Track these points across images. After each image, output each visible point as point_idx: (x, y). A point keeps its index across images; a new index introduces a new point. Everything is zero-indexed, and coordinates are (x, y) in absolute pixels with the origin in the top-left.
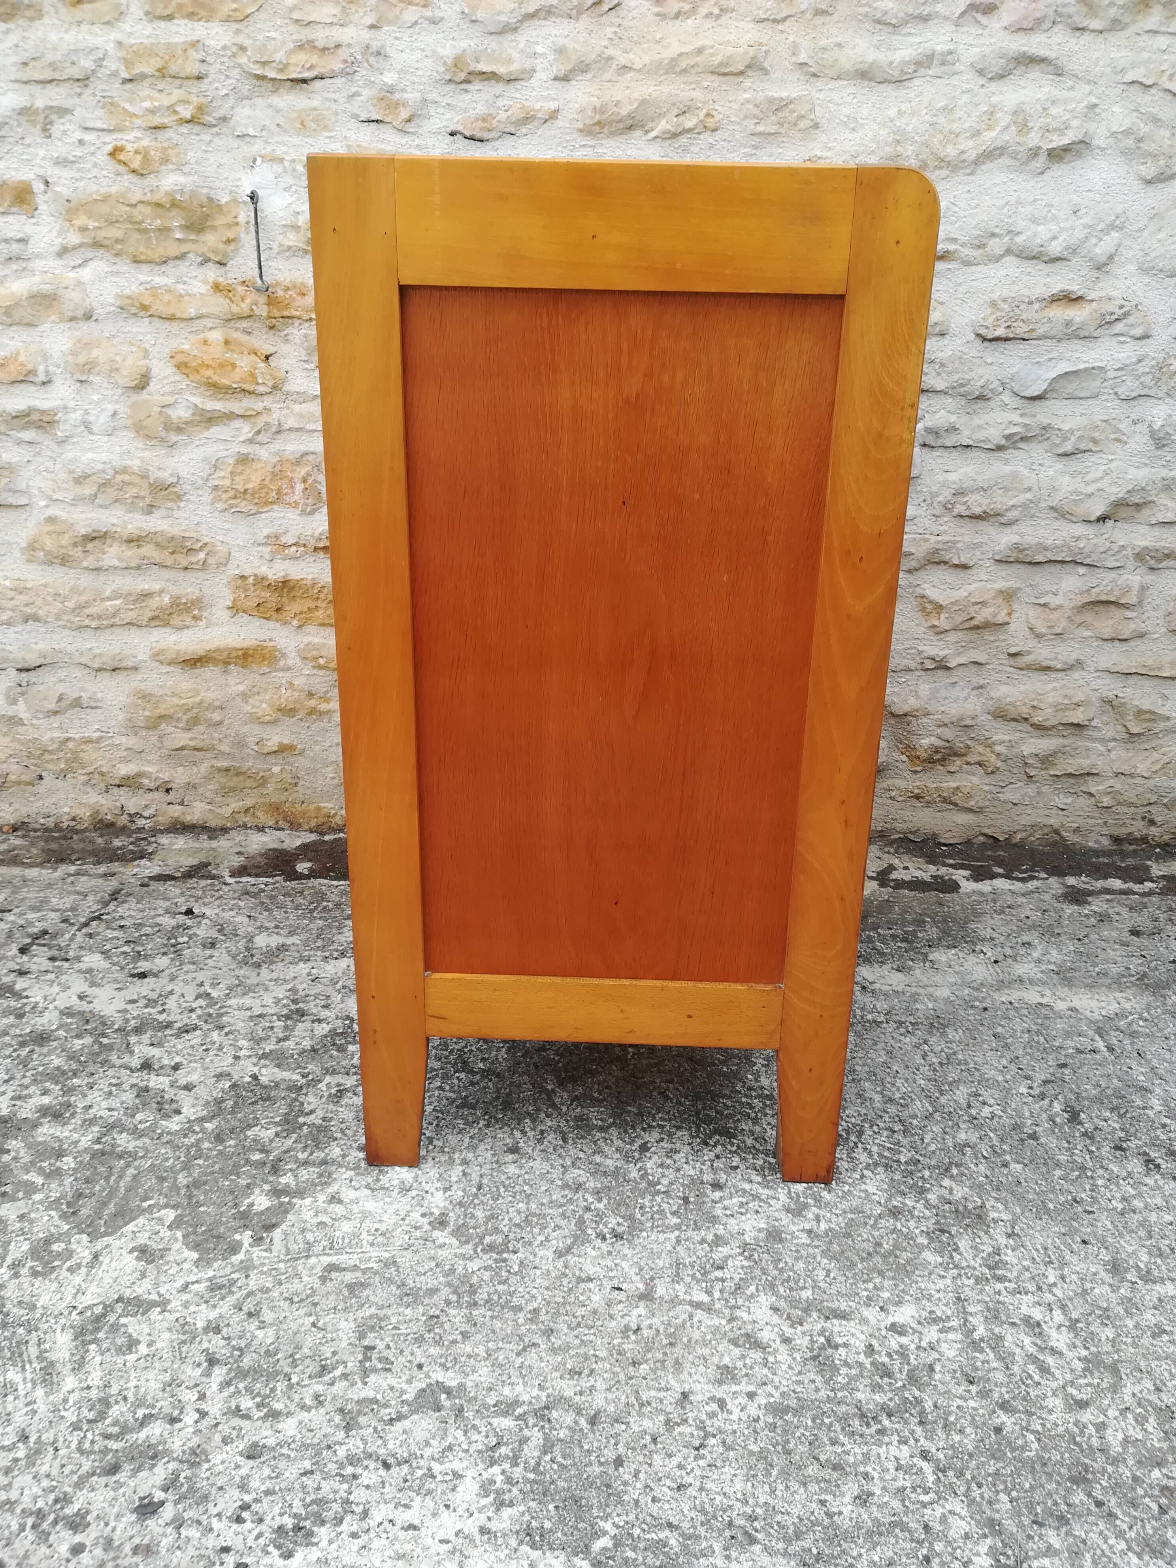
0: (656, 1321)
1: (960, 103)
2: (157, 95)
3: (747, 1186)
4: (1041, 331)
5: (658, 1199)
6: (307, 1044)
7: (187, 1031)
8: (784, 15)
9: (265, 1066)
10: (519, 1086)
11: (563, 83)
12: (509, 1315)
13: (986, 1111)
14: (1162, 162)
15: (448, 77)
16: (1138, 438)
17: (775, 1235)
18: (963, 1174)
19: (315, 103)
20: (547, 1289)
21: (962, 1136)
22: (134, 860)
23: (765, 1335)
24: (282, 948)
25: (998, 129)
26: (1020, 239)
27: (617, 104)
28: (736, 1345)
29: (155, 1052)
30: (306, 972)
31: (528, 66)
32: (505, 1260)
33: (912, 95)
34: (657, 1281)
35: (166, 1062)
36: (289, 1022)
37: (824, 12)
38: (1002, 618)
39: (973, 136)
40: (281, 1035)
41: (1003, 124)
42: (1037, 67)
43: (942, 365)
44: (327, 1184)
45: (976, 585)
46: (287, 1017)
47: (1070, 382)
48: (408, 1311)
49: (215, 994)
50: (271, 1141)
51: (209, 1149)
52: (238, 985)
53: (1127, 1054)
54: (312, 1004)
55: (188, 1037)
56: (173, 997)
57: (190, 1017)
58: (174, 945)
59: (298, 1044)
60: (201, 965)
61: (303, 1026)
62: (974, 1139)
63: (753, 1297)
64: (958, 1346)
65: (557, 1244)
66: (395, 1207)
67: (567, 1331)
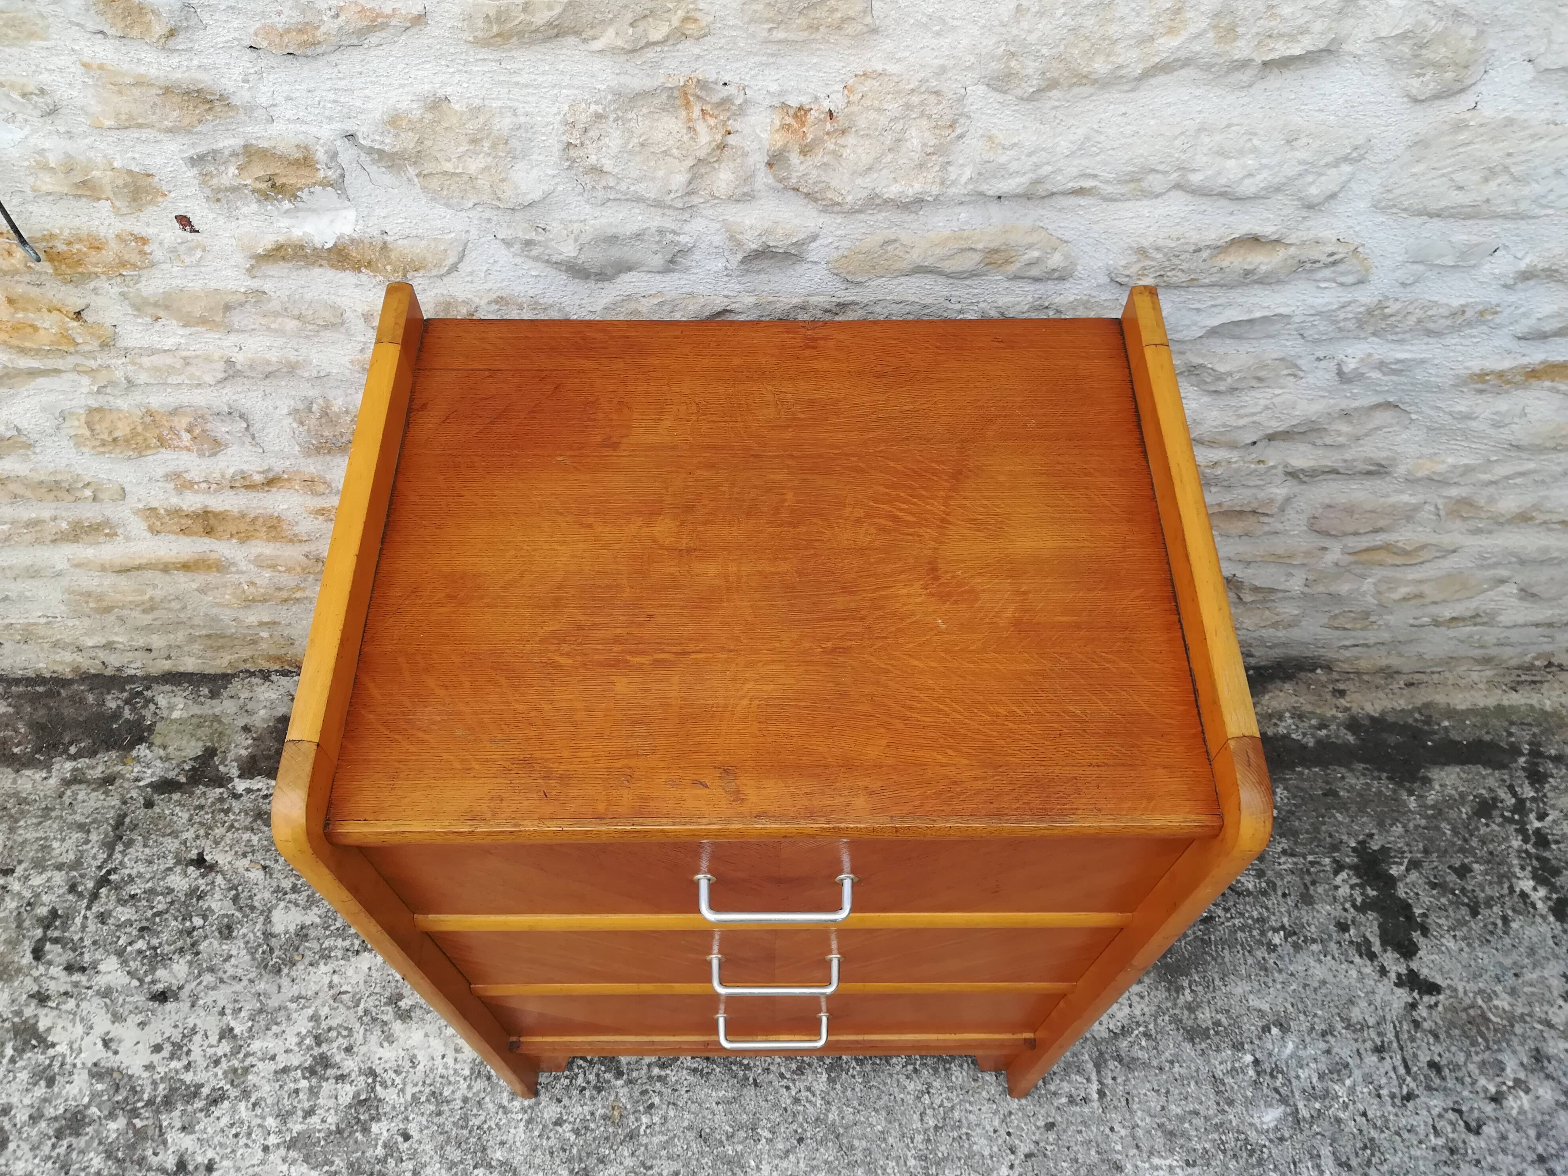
4: (1206, 280)
6: (332, 1119)
7: (215, 1102)
9: (293, 1162)
14: (1449, 75)
16: (1320, 373)
22: (132, 746)
24: (302, 933)
25: (1185, 34)
26: (1196, 176)
29: (187, 1142)
30: (326, 980)
35: (199, 1159)
36: (314, 1081)
39: (1141, 43)
40: (306, 1105)
41: (1193, 29)
46: (312, 1071)
47: (1241, 327)
49: (237, 1031)
52: (261, 1011)
53: (1116, 1102)
54: (335, 1045)
55: (217, 1111)
56: (197, 1038)
57: (216, 1075)
58: (189, 933)
59: (323, 1121)
60: (220, 974)
61: (327, 1087)
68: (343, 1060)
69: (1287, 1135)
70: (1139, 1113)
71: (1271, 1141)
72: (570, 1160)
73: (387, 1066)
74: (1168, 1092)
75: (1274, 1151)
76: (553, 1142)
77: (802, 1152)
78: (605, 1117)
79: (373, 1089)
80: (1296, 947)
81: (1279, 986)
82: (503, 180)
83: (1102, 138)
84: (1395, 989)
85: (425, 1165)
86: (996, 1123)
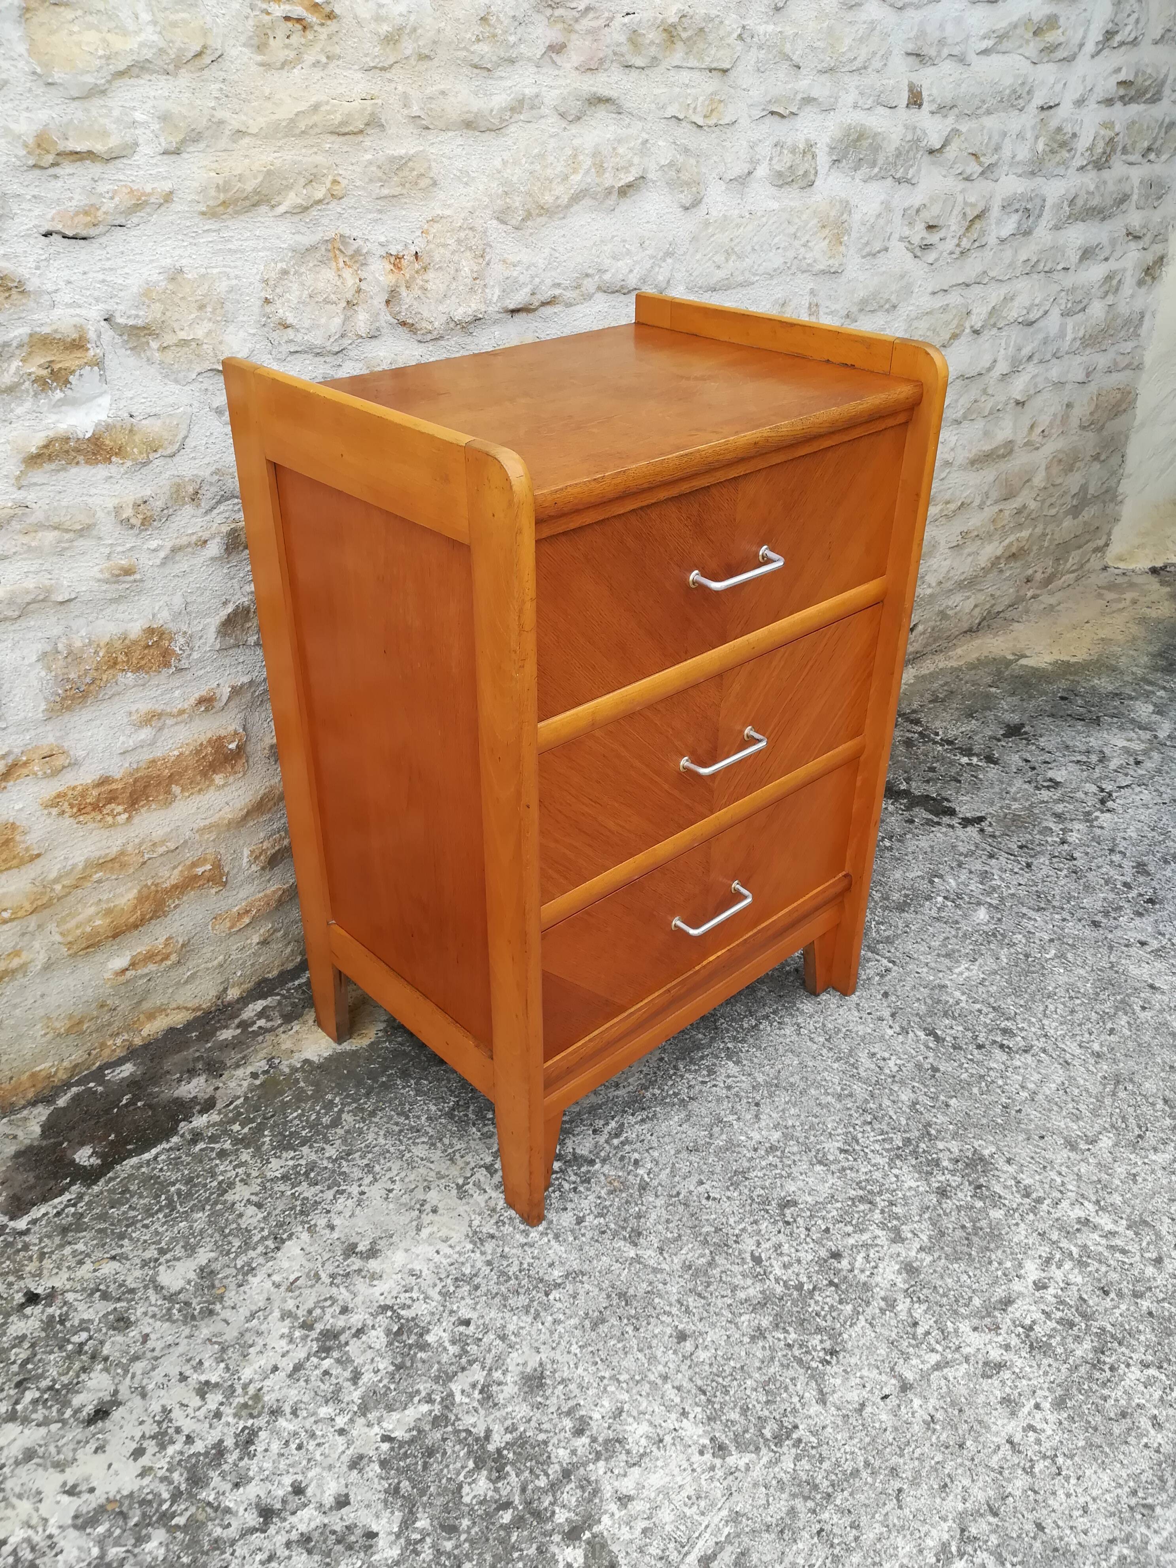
0: (933, 1402)
1: (550, 148)
3: (851, 1241)
5: (817, 1298)
6: (384, 1365)
7: (249, 1442)
8: (390, 61)
9: (380, 1420)
10: (609, 1271)
11: (174, 157)
12: (858, 1483)
13: (891, 1063)
14: (694, 190)
15: (31, 162)
17: (910, 1269)
18: (939, 1131)
20: (851, 1438)
21: (905, 1098)
23: (995, 1354)
24: (206, 1273)
25: (582, 172)
26: (607, 277)
27: (241, 178)
28: (990, 1377)
29: (252, 1491)
30: (268, 1284)
31: (128, 138)
32: (800, 1441)
33: (510, 142)
34: (897, 1368)
35: (280, 1493)
36: (336, 1354)
37: (428, 57)
39: (563, 181)
40: (347, 1374)
41: (585, 167)
42: (604, 107)
44: (596, 1492)
46: (325, 1350)
48: (801, 1545)
49: (214, 1379)
50: (496, 1490)
51: (456, 1547)
52: (223, 1350)
53: (904, 961)
54: (328, 1317)
55: (259, 1446)
56: (175, 1414)
57: (228, 1424)
58: (79, 1352)
59: (376, 1372)
60: (149, 1355)
61: (354, 1348)
62: (912, 1096)
63: (956, 1331)
64: (1076, 1271)
65: (811, 1394)
66: (673, 1465)
67: (901, 1461)
68: (346, 1321)
69: (1000, 917)
70: (921, 957)
71: (996, 924)
72: (615, 1234)
73: (394, 1294)
74: (922, 939)
76: (589, 1235)
77: (766, 1109)
78: (610, 1192)
79: (399, 1317)
80: (900, 841)
81: (914, 861)
83: (557, 255)
84: (965, 829)
85: (504, 1327)
86: (856, 1014)
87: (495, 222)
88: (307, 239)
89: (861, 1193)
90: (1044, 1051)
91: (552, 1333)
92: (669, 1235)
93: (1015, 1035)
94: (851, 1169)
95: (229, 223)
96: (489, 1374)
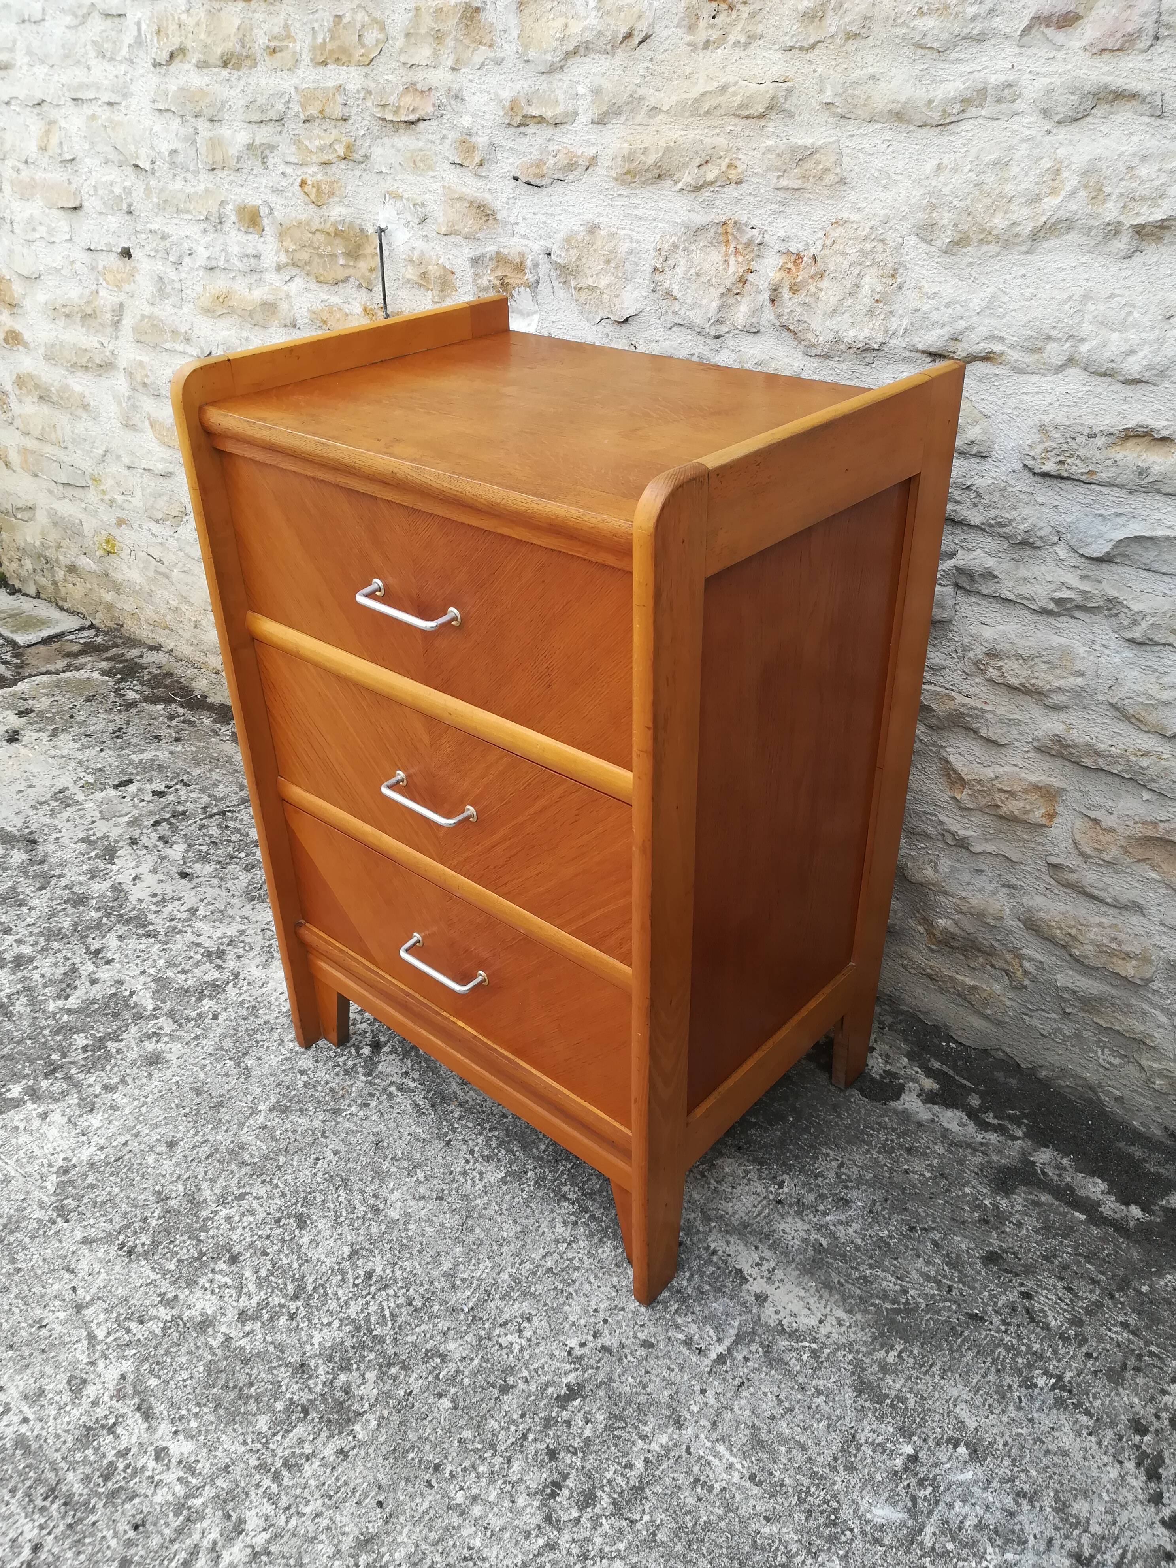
0: (59, 1328)
1: (1017, 155)
2: (323, 134)
3: (248, 1273)
4: (1104, 476)
6: (190, 983)
7: (148, 936)
8: (811, 41)
9: (148, 988)
11: (600, 127)
13: (513, 1338)
15: (507, 121)
17: (205, 1324)
18: (395, 1378)
19: (421, 144)
20: (44, 1260)
21: (452, 1346)
23: (91, 1391)
26: (1084, 349)
27: (645, 151)
28: (69, 1382)
29: (114, 943)
31: (570, 109)
32: (54, 1223)
33: (959, 143)
34: (99, 1302)
35: (109, 955)
36: (204, 959)
37: (857, 36)
38: (1037, 816)
39: (1030, 202)
40: (187, 967)
41: (1068, 187)
42: (1129, 105)
43: (979, 495)
44: (57, 1101)
45: (1007, 769)
46: (209, 954)
47: (1146, 549)
49: (199, 912)
50: (76, 1049)
51: (44, 1036)
52: (220, 912)
53: (729, 1376)
54: (236, 950)
55: (144, 940)
56: (177, 903)
57: (164, 925)
58: (232, 858)
59: (185, 981)
60: (223, 883)
61: (207, 967)
62: (457, 1356)
63: (124, 1357)
64: (170, 1498)
65: (92, 1233)
66: (62, 1142)
67: (12, 1296)
68: (230, 959)
69: (887, 1541)
70: (743, 1402)
71: (863, 1532)
72: (284, 1096)
73: (248, 978)
74: (791, 1410)
75: (858, 1543)
76: (287, 1079)
77: (432, 1206)
78: (332, 1090)
79: (227, 983)
80: (1060, 1403)
81: (1005, 1419)
82: (617, 296)
83: (1006, 299)
84: (1158, 1525)
86: (603, 1306)
87: (914, 238)
88: (700, 219)
89: (310, 1288)
90: (552, 1546)
91: (195, 1065)
92: (278, 1133)
93: (581, 1509)
94: (343, 1280)
95: (637, 191)
96: (167, 1035)
